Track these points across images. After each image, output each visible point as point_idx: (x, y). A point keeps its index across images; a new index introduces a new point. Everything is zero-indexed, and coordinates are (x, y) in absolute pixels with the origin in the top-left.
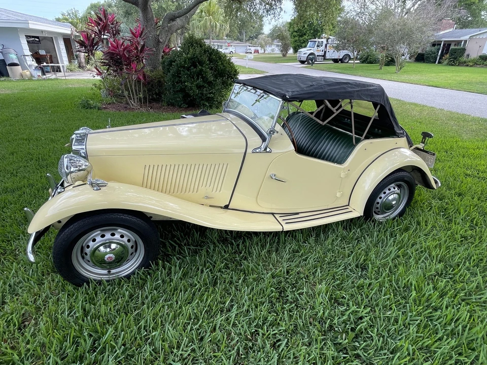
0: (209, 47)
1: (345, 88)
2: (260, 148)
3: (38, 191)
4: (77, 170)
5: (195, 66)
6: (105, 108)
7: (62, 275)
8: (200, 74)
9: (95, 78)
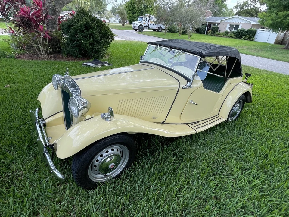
2: (187, 85)
6: (18, 57)
9: (3, 34)
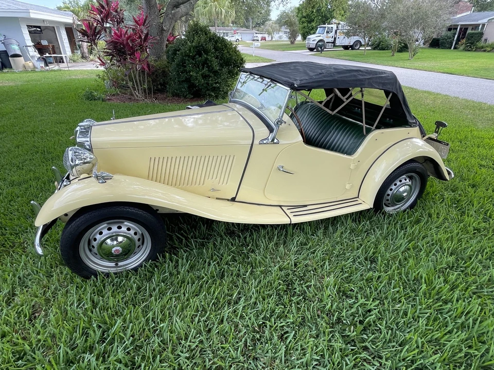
0: (215, 35)
1: (355, 76)
2: (267, 139)
3: (45, 184)
4: (82, 163)
5: (200, 55)
6: (109, 99)
7: (70, 267)
8: (205, 63)
9: (98, 68)
